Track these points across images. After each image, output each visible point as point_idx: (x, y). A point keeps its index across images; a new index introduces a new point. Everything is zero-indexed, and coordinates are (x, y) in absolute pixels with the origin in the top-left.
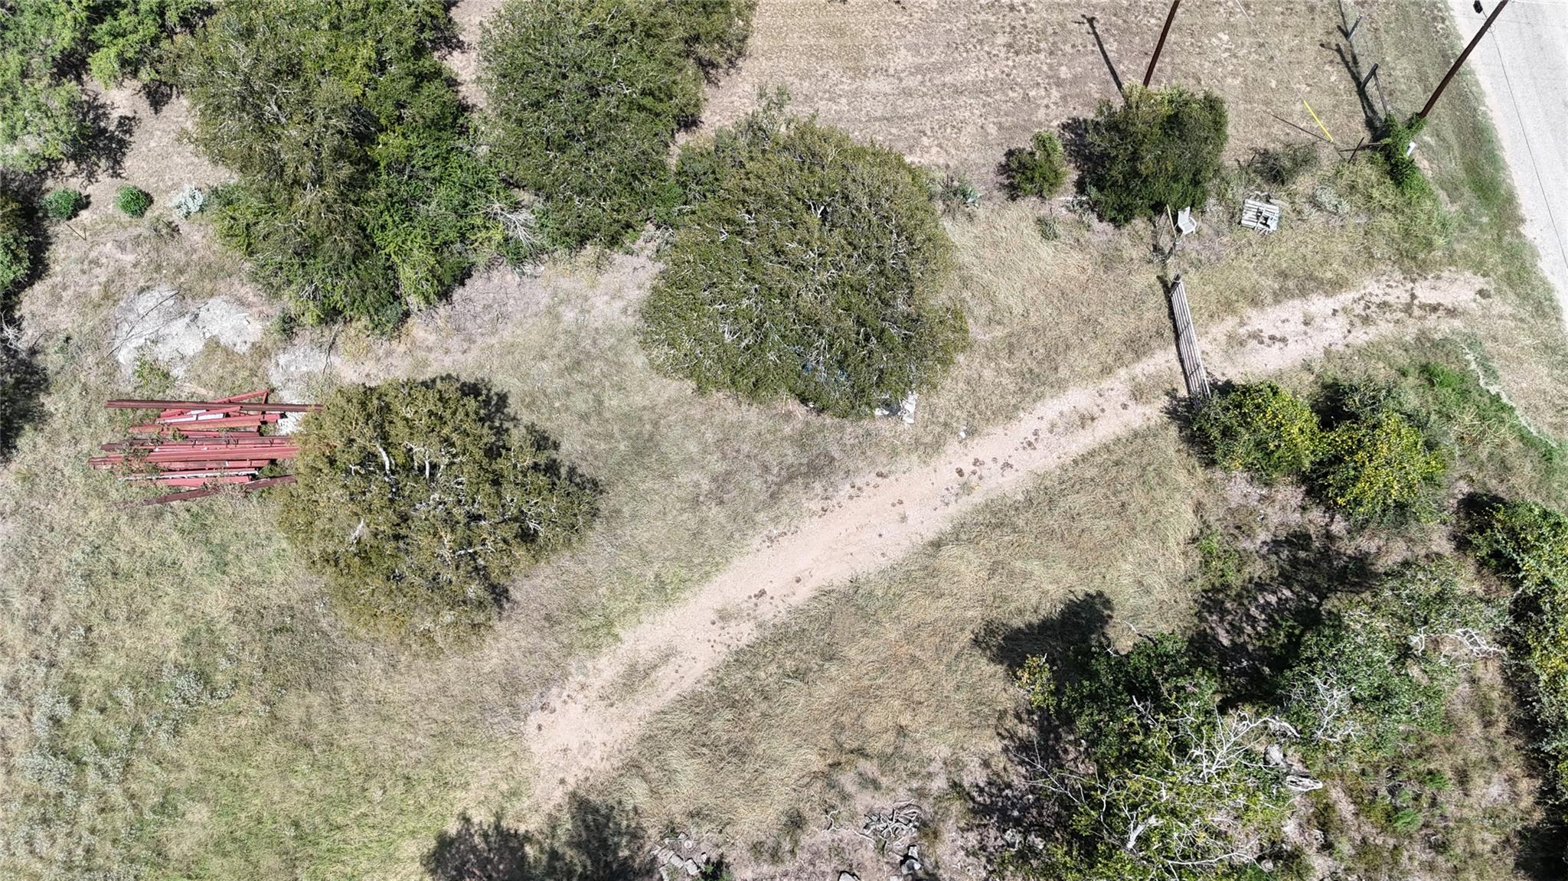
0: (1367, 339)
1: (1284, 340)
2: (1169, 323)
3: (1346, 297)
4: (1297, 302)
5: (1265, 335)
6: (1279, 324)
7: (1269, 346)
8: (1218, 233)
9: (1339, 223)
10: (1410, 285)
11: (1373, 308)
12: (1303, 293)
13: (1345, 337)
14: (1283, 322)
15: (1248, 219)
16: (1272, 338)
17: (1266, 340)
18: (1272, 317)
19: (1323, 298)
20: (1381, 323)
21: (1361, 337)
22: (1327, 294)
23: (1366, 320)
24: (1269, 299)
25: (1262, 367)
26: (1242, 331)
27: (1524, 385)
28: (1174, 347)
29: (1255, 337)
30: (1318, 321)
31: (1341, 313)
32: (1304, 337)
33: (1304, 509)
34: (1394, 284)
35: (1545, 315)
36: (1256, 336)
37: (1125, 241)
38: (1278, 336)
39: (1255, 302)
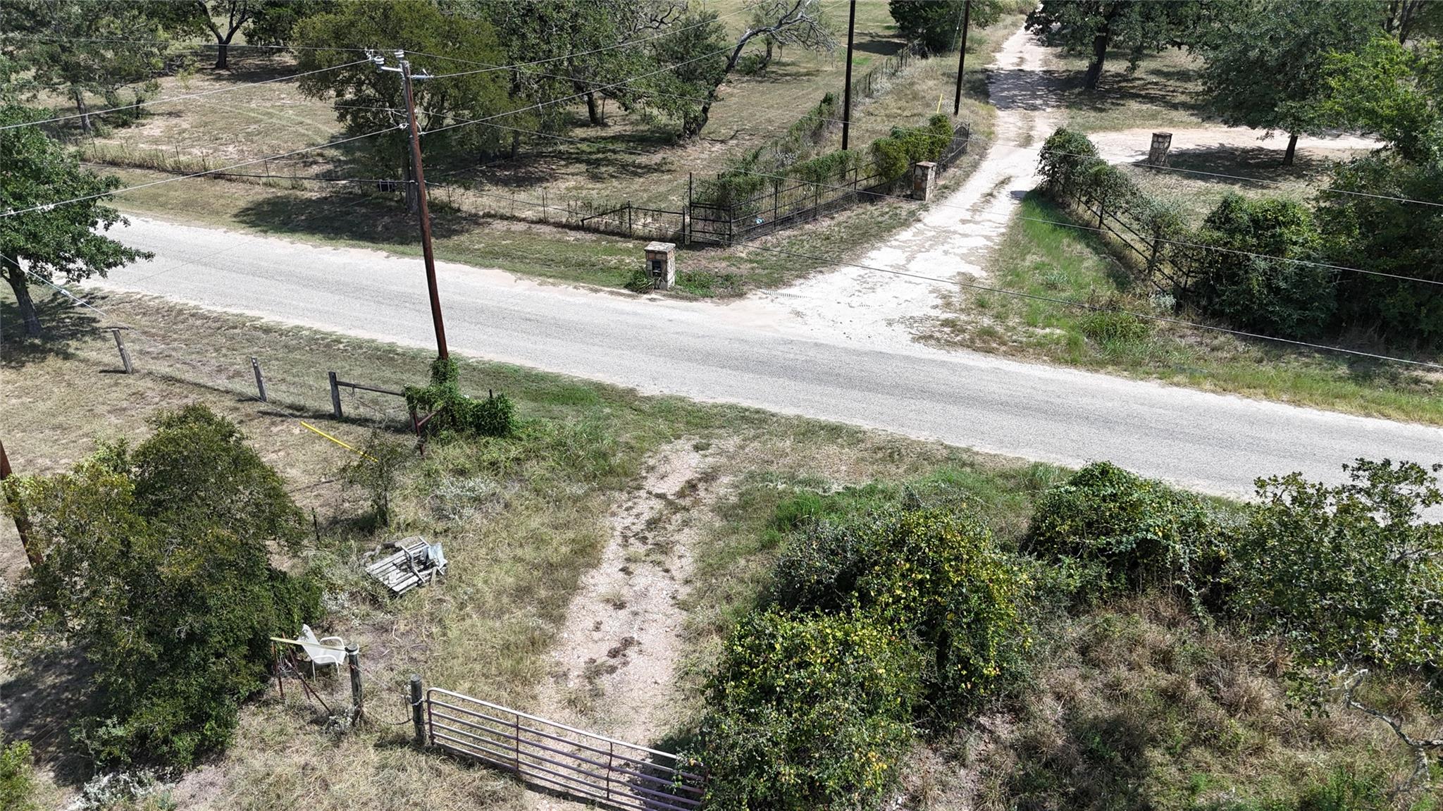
0: (691, 560)
1: (628, 643)
2: (478, 773)
3: (612, 551)
4: (577, 601)
5: (602, 657)
6: (596, 635)
7: (625, 664)
8: (383, 629)
9: (499, 508)
10: (643, 493)
11: (650, 535)
12: (572, 587)
13: (672, 578)
14: (597, 629)
15: (396, 580)
16: (614, 654)
17: (612, 662)
18: (579, 636)
19: (593, 572)
20: (676, 537)
21: (684, 562)
22: (595, 564)
23: (663, 548)
24: (549, 627)
25: (657, 690)
26: (573, 683)
27: (844, 468)
28: (529, 794)
29: (598, 673)
30: (626, 593)
31: (632, 567)
32: (640, 618)
33: (957, 757)
34: (630, 504)
35: (765, 421)
36: (594, 672)
37: (258, 762)
38: (616, 645)
39: (538, 643)
